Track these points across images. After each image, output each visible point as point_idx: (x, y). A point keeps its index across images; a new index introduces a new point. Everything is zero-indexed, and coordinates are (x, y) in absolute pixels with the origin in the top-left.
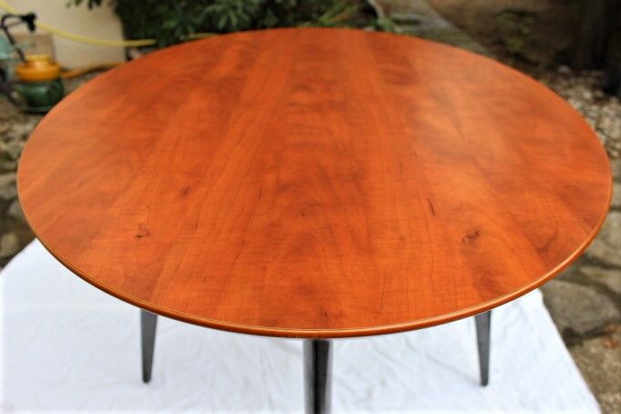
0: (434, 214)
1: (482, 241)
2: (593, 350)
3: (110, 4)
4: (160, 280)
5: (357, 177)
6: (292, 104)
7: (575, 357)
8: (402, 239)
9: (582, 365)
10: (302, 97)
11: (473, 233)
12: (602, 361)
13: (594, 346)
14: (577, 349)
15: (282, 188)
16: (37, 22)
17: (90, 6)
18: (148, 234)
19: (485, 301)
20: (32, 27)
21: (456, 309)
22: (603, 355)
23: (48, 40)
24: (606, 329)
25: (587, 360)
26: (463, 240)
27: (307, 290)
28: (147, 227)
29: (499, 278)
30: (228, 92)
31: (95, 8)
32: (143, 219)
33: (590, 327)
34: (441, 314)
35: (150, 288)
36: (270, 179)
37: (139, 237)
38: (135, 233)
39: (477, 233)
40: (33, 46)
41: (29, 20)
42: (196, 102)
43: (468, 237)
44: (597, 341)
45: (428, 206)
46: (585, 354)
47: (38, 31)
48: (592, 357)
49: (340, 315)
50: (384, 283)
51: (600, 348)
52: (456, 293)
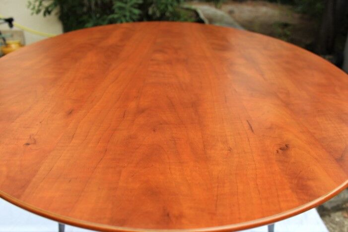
0: (253, 131)
1: (292, 152)
2: (337, 219)
3: (56, 14)
4: (34, 180)
5: (195, 105)
6: (152, 60)
7: (326, 223)
8: (230, 150)
9: (331, 229)
10: (159, 56)
11: (284, 146)
12: (343, 226)
13: (337, 217)
14: (327, 218)
15: (140, 111)
16: (14, 23)
17: (45, 15)
18: (35, 143)
19: (303, 203)
20: (11, 25)
21: (281, 210)
22: (344, 223)
23: (21, 34)
24: (344, 206)
25: (334, 226)
26: (278, 152)
27: (153, 192)
28: (36, 137)
29: (311, 183)
30: (113, 53)
31: (48, 16)
32: (34, 131)
33: (334, 204)
34: (268, 216)
35: (24, 187)
36: (133, 105)
37: (28, 144)
38: (25, 142)
39: (287, 146)
40: (12, 36)
41: (10, 21)
42: (91, 57)
43: (281, 149)
44: (339, 214)
45: (248, 125)
46: (333, 222)
47: (15, 28)
48: (337, 223)
49: (181, 216)
50: (218, 187)
51: (342, 218)
52: (278, 196)
